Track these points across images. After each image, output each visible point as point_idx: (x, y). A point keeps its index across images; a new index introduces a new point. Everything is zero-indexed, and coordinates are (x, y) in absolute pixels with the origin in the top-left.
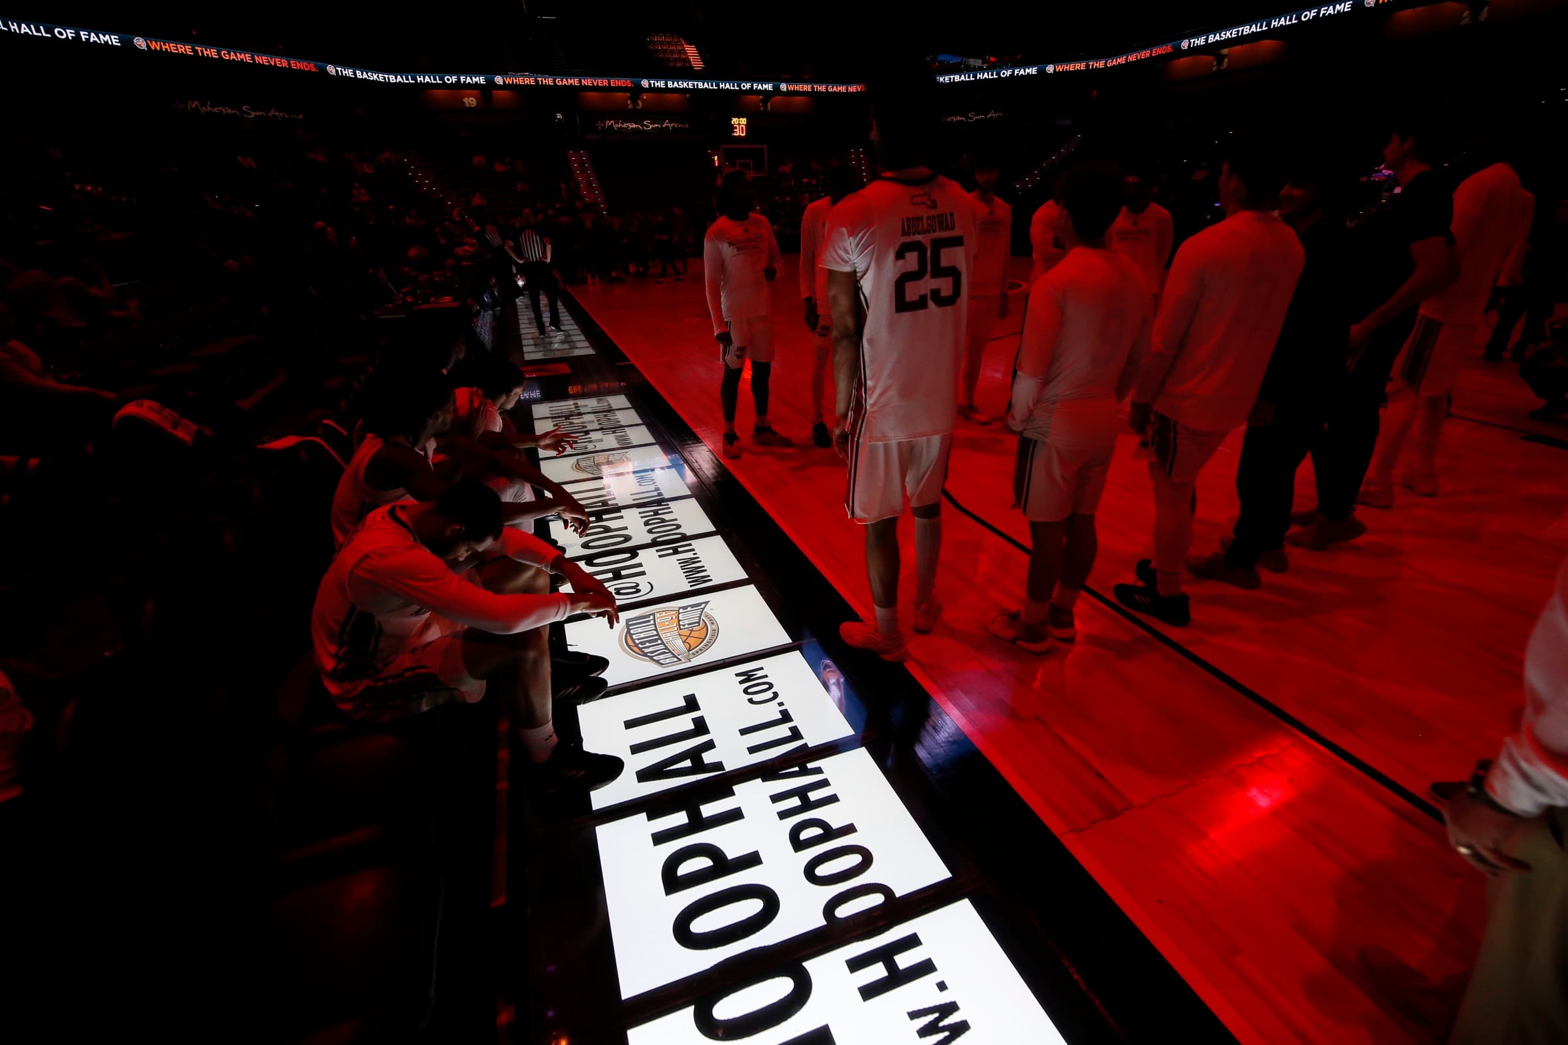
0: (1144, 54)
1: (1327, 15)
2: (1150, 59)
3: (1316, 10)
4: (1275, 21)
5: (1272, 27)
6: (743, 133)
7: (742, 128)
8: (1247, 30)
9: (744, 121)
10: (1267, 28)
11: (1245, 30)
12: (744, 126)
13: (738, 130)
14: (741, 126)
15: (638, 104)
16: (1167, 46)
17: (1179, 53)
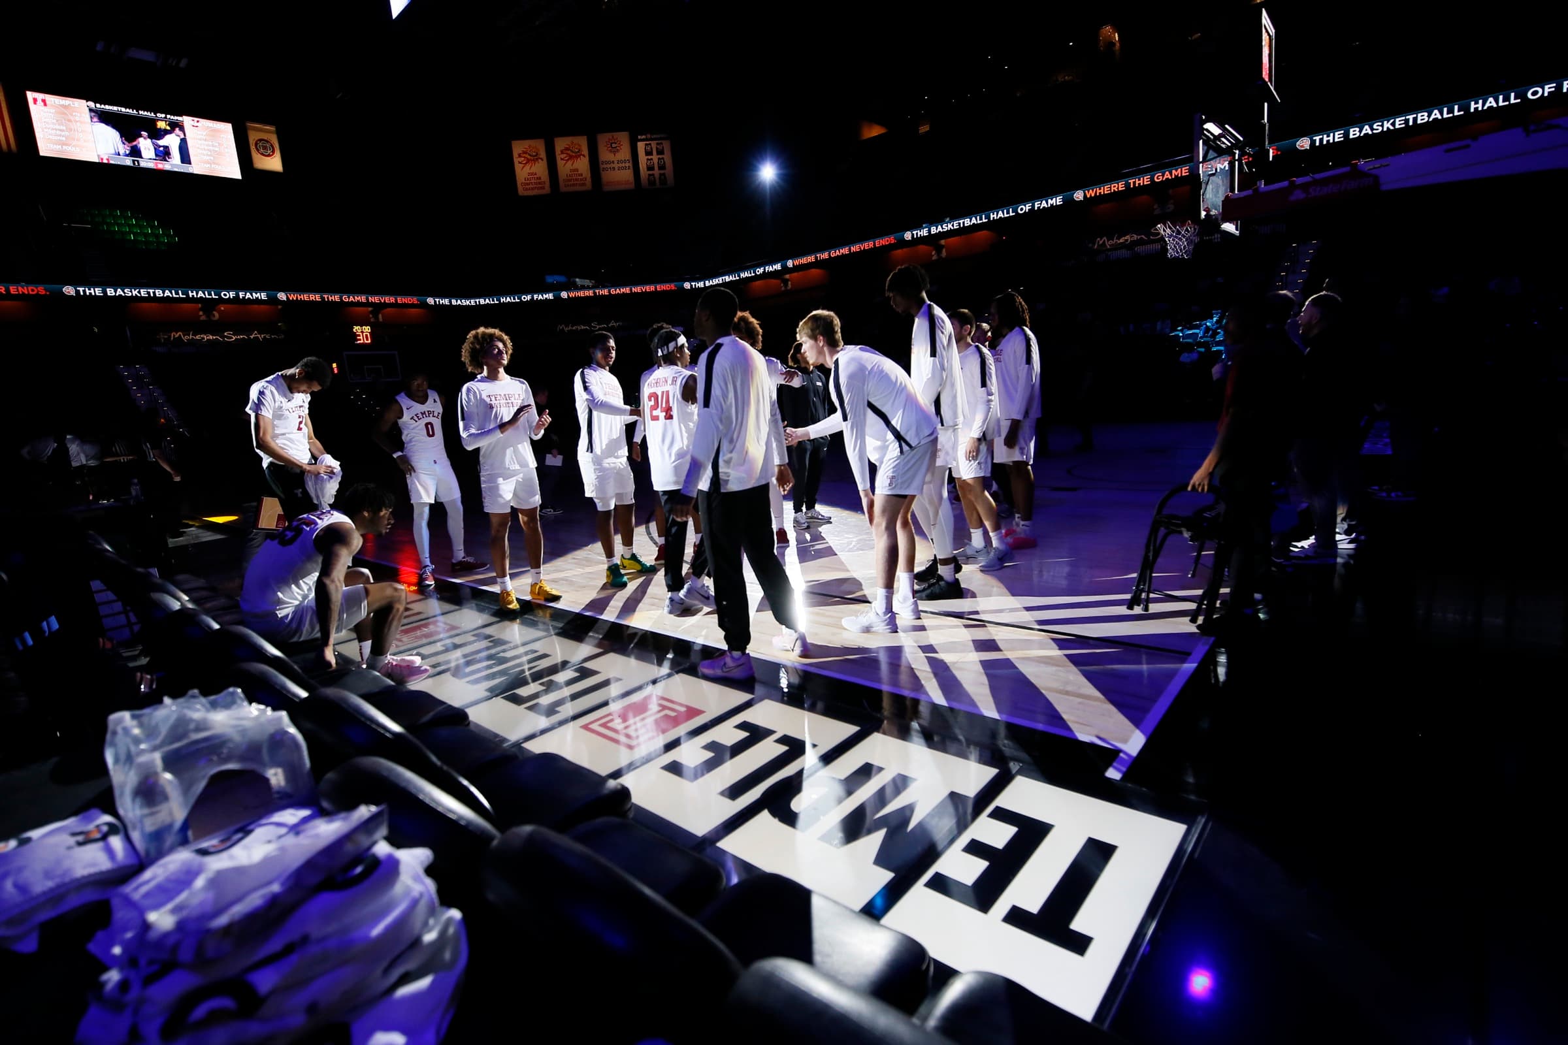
0: (868, 245)
1: (1041, 208)
2: (874, 250)
3: (1030, 204)
4: (993, 214)
5: (992, 219)
6: (367, 340)
7: (366, 335)
8: (967, 222)
9: (367, 329)
10: (987, 220)
11: (966, 223)
12: (368, 334)
13: (361, 338)
14: (364, 334)
15: (214, 316)
16: (890, 238)
17: (903, 243)
